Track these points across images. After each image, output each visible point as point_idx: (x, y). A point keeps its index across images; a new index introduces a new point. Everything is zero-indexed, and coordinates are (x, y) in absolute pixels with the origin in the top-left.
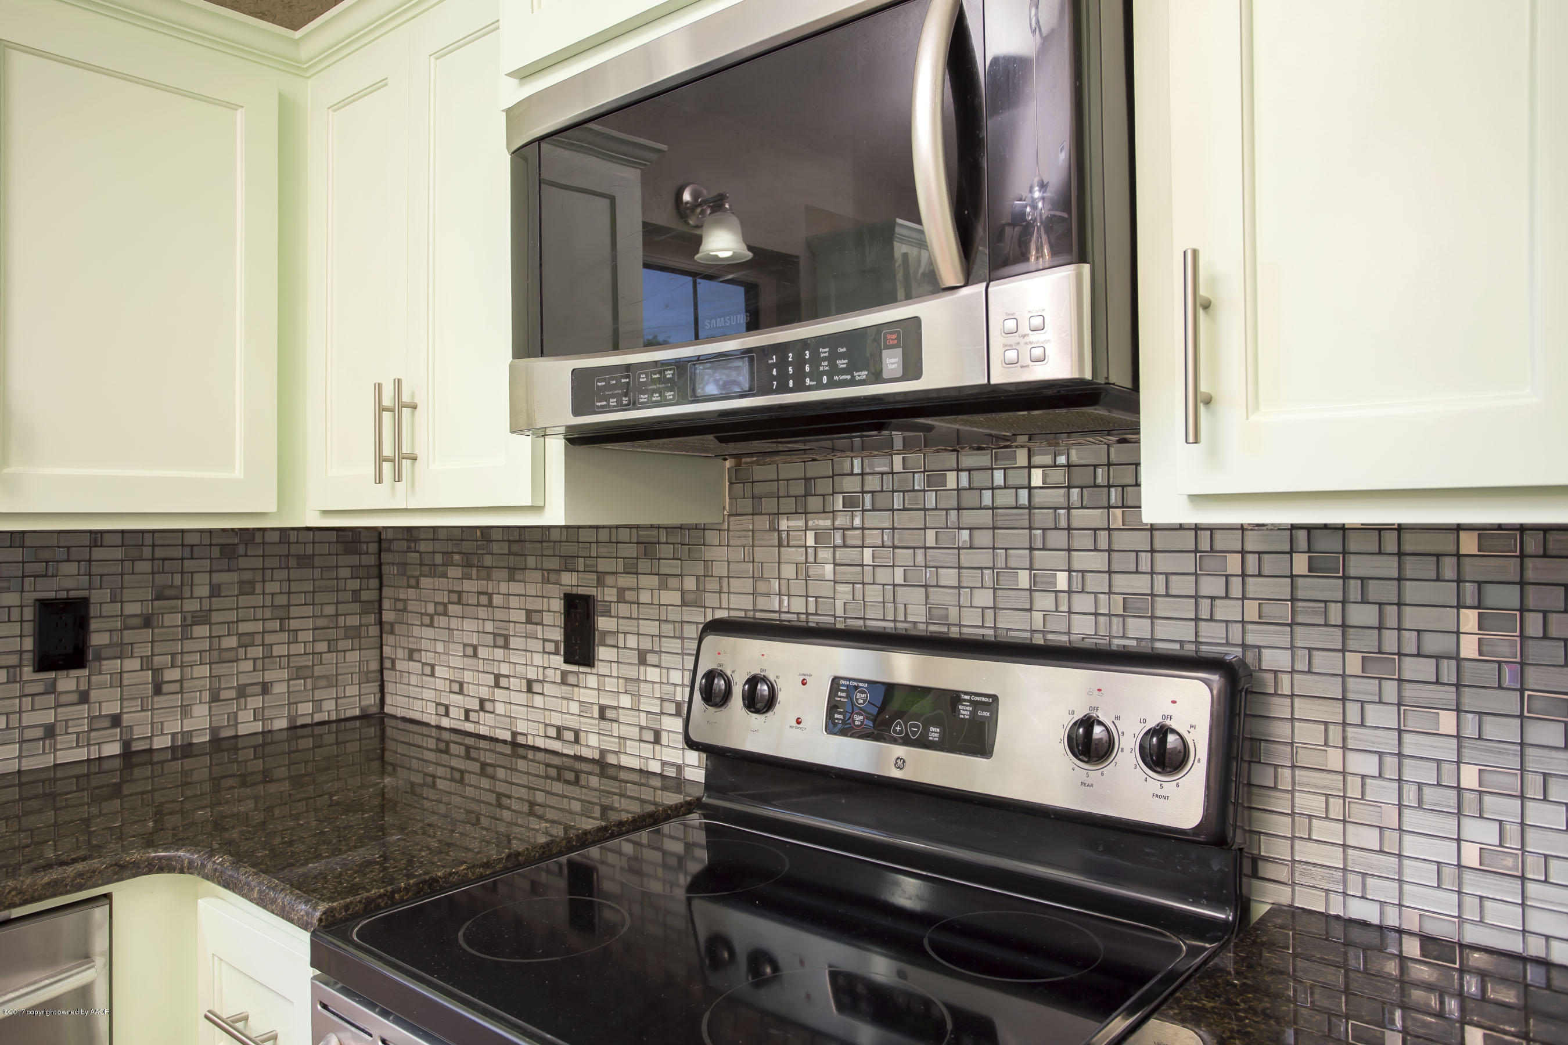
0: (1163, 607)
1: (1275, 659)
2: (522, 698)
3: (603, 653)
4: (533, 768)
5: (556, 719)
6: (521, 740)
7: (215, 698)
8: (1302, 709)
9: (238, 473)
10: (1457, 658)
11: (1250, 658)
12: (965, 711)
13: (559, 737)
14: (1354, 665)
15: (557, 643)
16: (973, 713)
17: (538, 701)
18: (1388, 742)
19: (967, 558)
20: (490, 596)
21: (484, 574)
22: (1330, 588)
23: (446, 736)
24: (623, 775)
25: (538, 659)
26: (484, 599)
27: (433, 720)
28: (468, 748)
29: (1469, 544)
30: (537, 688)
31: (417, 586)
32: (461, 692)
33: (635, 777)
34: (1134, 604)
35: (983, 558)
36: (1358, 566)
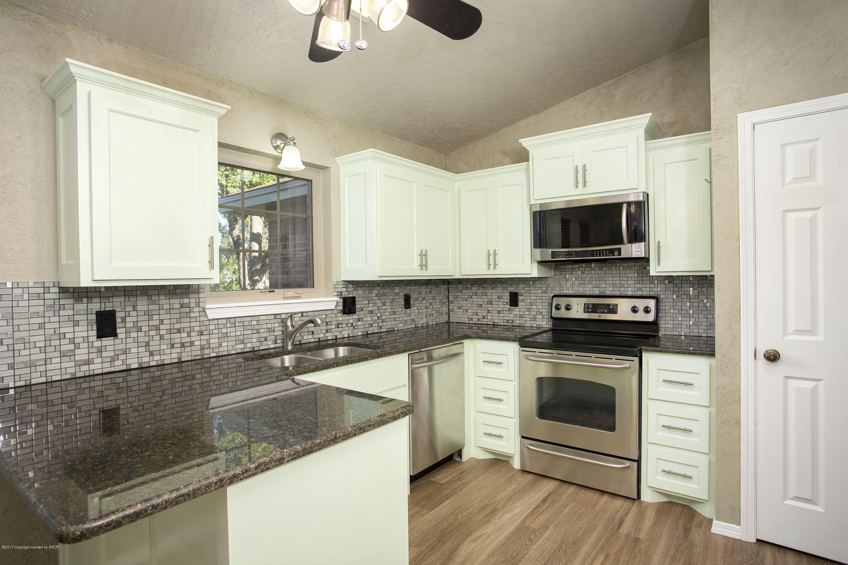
0: (643, 289)
1: (662, 297)
2: (497, 315)
3: (520, 304)
4: (500, 329)
5: (507, 318)
6: (495, 324)
7: (426, 317)
8: (667, 304)
9: (450, 267)
10: (690, 295)
11: (658, 296)
12: (611, 307)
13: (507, 322)
14: (675, 297)
15: (507, 303)
16: (613, 307)
17: (501, 315)
18: (680, 308)
19: (607, 282)
20: (486, 293)
21: (484, 288)
22: (671, 285)
23: (471, 325)
24: (526, 328)
25: (501, 306)
26: (485, 294)
27: (467, 322)
28: (479, 327)
29: (691, 278)
30: (500, 312)
31: (462, 292)
32: (477, 315)
33: (530, 328)
34: (639, 289)
35: (611, 282)
36: (675, 282)
